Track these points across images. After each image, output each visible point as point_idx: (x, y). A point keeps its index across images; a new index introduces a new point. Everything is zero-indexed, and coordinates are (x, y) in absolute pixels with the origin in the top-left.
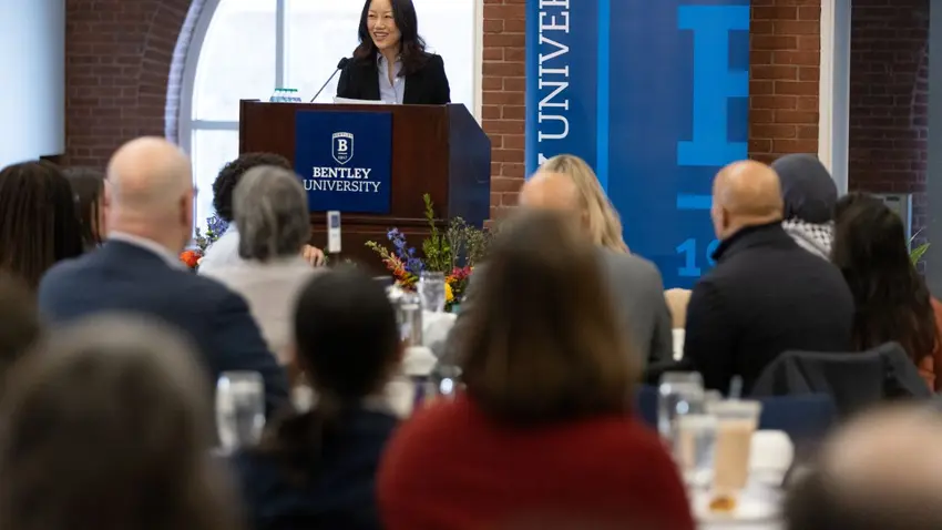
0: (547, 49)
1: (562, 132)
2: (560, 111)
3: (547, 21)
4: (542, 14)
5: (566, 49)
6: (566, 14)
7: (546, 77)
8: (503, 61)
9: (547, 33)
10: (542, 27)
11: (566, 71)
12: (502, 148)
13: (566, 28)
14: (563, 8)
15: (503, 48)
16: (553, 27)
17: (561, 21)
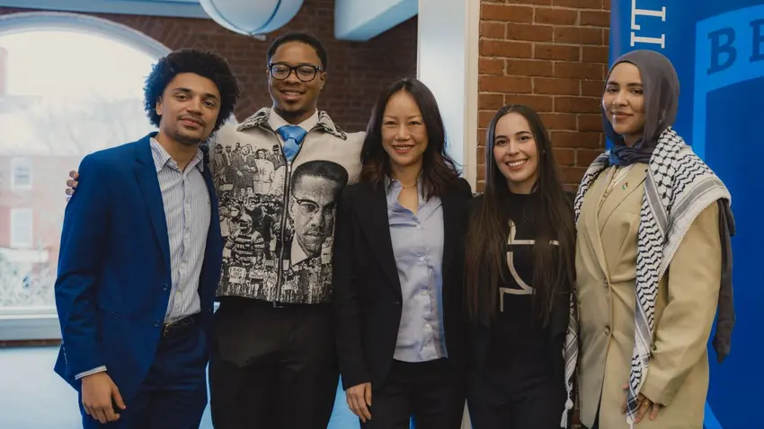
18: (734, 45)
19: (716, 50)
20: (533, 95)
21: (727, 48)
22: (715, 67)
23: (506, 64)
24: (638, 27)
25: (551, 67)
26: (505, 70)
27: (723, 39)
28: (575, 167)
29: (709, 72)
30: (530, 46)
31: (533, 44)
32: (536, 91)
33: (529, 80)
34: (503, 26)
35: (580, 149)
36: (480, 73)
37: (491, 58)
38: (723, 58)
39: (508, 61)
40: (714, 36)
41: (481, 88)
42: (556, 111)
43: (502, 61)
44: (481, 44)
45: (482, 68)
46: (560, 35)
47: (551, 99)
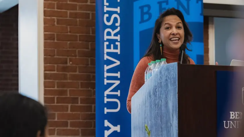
0: (109, 62)
1: (116, 108)
2: (115, 97)
3: (109, 47)
4: (106, 43)
5: (118, 63)
6: (118, 44)
7: (109, 78)
8: (55, 72)
9: (109, 54)
10: (106, 50)
11: (118, 75)
12: (56, 120)
13: (118, 51)
14: (117, 40)
15: (56, 65)
16: (112, 50)
17: (116, 47)
18: (151, 11)
19: (143, 14)
20: (69, 34)
21: (147, 13)
22: (142, 21)
23: (56, 20)
24: (108, 4)
25: (77, 22)
26: (56, 23)
27: (146, 9)
28: (90, 66)
29: (140, 23)
30: (67, 12)
31: (69, 12)
32: (70, 32)
33: (67, 28)
34: (54, 4)
35: (92, 58)
36: (44, 24)
37: (49, 18)
38: (146, 17)
39: (57, 19)
40: (142, 8)
41: (45, 31)
42: (80, 41)
43: (54, 19)
44: (45, 11)
45: (45, 22)
46: (81, 8)
47: (77, 36)
